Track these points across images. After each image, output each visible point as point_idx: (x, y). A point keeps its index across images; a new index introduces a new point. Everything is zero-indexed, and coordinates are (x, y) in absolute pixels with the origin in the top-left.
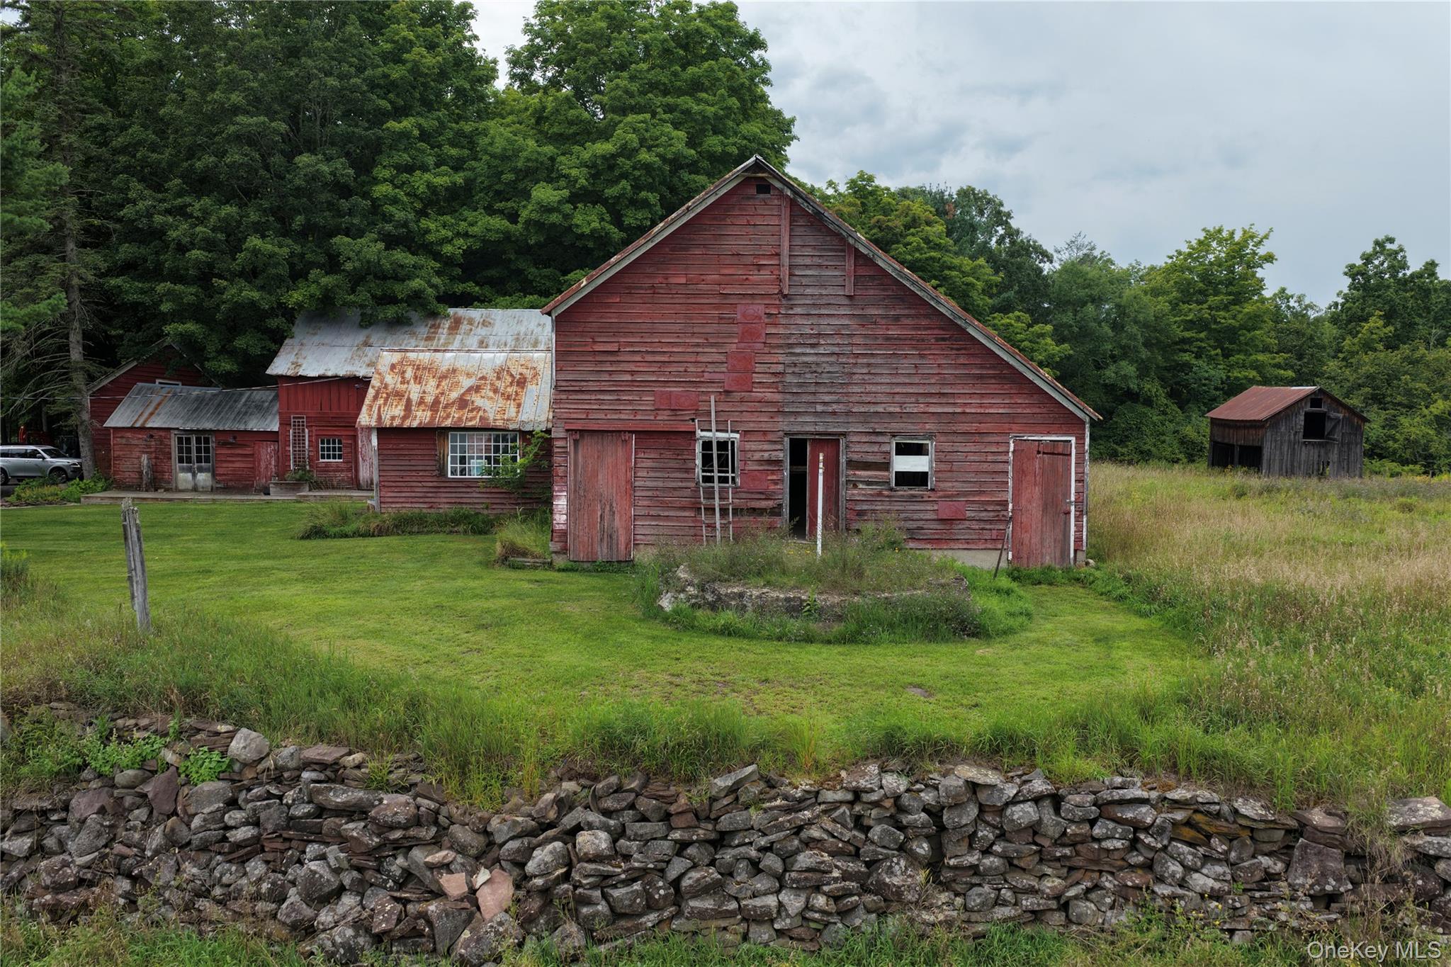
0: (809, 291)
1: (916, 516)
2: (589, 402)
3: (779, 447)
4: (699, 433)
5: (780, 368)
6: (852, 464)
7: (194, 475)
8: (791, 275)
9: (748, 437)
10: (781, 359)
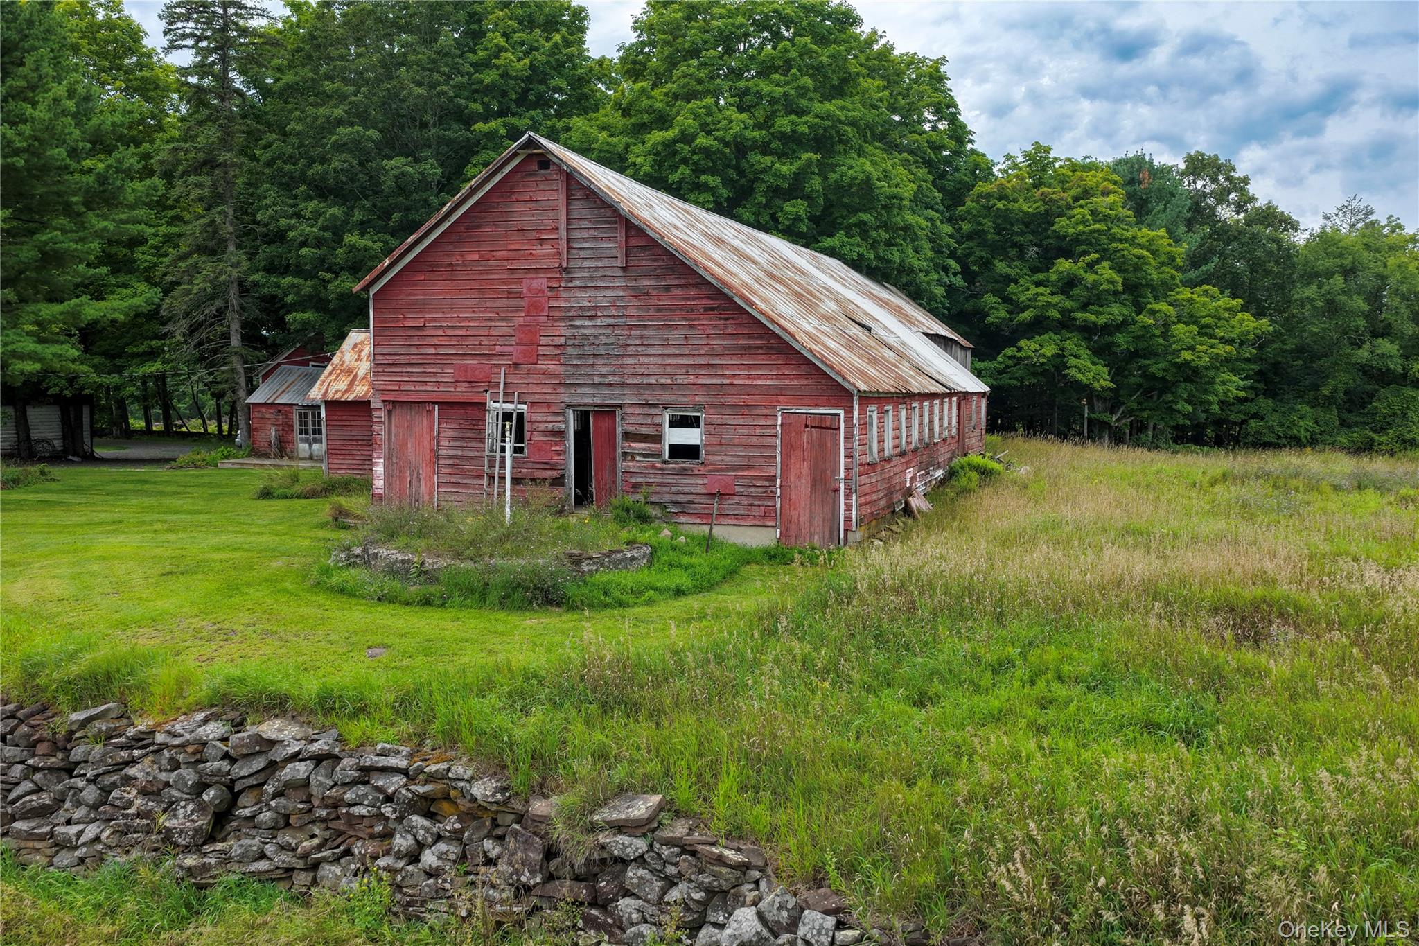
0: (586, 263)
1: (687, 490)
2: (400, 374)
3: (560, 418)
4: (491, 405)
5: (562, 341)
6: (627, 436)
7: (310, 446)
8: (569, 248)
9: (535, 409)
10: (563, 331)
